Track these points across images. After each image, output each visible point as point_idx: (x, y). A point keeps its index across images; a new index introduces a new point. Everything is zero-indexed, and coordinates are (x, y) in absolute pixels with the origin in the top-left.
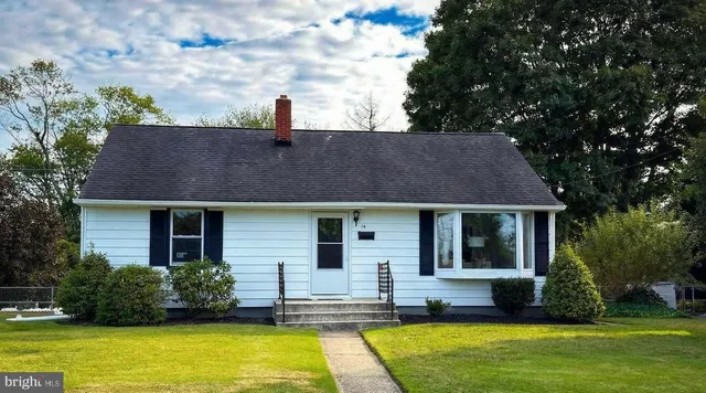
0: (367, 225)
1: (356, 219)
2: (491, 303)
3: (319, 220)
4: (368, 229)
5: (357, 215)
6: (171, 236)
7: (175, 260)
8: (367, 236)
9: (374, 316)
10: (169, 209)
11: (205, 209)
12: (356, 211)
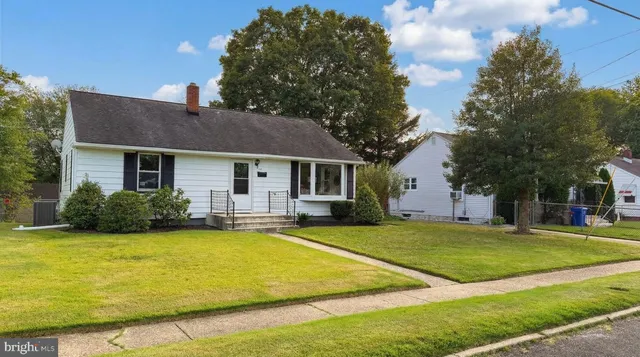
0: (263, 168)
1: (257, 165)
2: (330, 214)
3: (235, 164)
4: (263, 171)
5: (257, 162)
6: (138, 171)
7: (140, 187)
8: (262, 175)
9: (285, 223)
10: (137, 152)
11: (163, 154)
12: (258, 160)
